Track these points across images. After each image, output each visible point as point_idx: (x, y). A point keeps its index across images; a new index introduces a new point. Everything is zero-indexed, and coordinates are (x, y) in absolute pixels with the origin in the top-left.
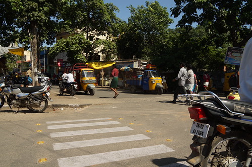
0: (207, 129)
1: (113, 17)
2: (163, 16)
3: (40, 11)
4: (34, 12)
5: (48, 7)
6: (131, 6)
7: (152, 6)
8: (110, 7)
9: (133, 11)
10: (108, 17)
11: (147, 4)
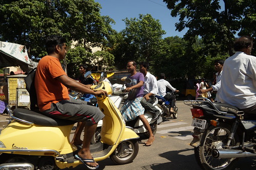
0: (204, 123)
1: (110, 29)
2: (157, 28)
3: (55, 26)
4: (51, 28)
5: (62, 22)
6: (127, 18)
7: (145, 18)
8: (105, 20)
9: (128, 23)
10: (106, 29)
11: (141, 17)
